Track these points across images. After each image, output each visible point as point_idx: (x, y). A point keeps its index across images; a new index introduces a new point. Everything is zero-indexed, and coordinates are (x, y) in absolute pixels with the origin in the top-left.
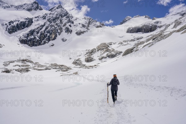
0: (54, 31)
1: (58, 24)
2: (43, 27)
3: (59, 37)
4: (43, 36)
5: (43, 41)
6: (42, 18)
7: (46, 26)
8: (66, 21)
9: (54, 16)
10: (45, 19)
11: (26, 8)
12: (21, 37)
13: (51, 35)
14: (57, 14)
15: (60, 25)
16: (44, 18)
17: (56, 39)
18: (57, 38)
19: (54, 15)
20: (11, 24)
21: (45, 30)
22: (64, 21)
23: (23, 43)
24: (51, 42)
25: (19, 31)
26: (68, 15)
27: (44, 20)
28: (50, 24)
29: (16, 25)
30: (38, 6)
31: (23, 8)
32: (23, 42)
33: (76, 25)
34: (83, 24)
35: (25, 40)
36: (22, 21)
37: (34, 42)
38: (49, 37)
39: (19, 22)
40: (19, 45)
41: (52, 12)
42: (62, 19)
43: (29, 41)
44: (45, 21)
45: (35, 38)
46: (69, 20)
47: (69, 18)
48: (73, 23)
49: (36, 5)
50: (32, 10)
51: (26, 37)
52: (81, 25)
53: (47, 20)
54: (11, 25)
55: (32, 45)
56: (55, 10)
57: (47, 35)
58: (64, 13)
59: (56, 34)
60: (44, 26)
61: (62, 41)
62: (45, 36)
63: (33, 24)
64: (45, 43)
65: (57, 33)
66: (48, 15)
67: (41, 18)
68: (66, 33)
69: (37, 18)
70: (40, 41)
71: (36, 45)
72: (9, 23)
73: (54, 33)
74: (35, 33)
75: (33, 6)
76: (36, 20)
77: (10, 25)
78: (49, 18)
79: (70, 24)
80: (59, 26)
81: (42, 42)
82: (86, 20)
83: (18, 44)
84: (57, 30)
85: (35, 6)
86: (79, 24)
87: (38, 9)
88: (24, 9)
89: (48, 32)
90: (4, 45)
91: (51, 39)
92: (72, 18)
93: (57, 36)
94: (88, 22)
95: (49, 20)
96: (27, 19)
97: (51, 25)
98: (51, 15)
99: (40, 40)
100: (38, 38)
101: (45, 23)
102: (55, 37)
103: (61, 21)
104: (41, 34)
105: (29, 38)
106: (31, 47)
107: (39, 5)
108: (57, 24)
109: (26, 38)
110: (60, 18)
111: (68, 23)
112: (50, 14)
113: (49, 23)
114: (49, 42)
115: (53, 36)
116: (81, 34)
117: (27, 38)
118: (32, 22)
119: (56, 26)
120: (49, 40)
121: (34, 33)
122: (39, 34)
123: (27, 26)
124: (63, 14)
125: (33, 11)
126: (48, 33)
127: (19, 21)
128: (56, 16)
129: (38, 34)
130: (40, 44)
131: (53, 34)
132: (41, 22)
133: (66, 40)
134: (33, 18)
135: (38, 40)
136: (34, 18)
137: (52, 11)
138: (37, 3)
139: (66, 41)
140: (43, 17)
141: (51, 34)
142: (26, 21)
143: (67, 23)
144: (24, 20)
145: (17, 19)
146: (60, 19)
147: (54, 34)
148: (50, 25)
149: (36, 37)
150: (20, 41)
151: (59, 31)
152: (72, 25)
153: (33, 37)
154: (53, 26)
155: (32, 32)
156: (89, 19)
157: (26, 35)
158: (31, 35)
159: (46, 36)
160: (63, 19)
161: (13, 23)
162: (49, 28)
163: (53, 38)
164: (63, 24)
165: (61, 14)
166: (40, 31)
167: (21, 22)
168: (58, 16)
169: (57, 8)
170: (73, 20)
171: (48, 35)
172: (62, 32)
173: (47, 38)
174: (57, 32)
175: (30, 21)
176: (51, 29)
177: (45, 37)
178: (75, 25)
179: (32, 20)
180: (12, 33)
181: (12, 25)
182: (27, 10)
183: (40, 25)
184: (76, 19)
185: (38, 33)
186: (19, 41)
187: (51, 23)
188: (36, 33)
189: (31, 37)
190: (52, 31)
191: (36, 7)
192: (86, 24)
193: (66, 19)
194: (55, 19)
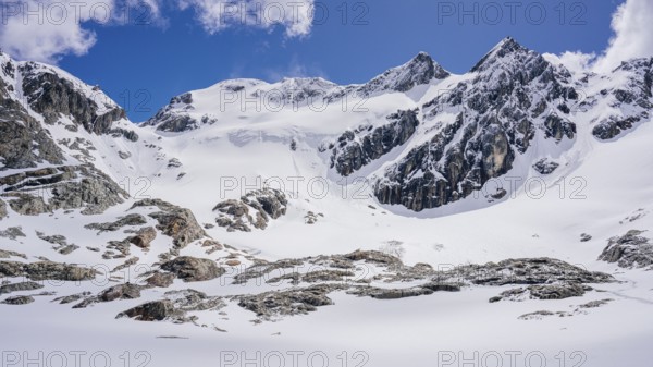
0: (498, 139)
1: (514, 108)
2: (454, 132)
3: (522, 161)
4: (460, 166)
5: (460, 184)
6: (449, 101)
7: (465, 126)
8: (544, 93)
9: (493, 84)
10: (460, 102)
11: (394, 82)
12: (379, 181)
13: (490, 157)
14: (503, 76)
15: (519, 113)
16: (456, 98)
17: (510, 167)
18: (513, 164)
19: (491, 81)
20: (345, 143)
21: (464, 142)
22: (535, 95)
23: (386, 202)
25: (373, 162)
26: (547, 69)
27: (457, 106)
28: (482, 116)
29: (361, 144)
30: (431, 67)
31: (382, 87)
32: (387, 196)
33: (590, 101)
34: (622, 88)
35: (394, 187)
36: (380, 125)
37: (426, 190)
38: (481, 164)
39: (372, 131)
40: (374, 208)
41: (483, 74)
42: (527, 90)
43: (407, 190)
44: (460, 108)
45: (429, 176)
46: (556, 86)
47: (555, 81)
48: (573, 95)
49: (425, 65)
50: (412, 84)
51: (395, 179)
52: (611, 98)
53: (466, 105)
54: (345, 147)
55: (420, 205)
56: (493, 62)
57: (471, 157)
58: (530, 66)
59: (510, 151)
60: (459, 127)
61: (537, 174)
62: (465, 162)
63: (420, 128)
64: (468, 189)
65: (513, 147)
66: (470, 87)
67: (445, 104)
68: (552, 140)
69: (433, 106)
70: (449, 184)
71: (436, 204)
72: (341, 139)
73: (499, 145)
74: (428, 160)
75: (413, 72)
76: (428, 113)
77: (342, 145)
78: (472, 96)
79: (560, 101)
80: (516, 120)
81: (456, 188)
82: (631, 74)
83: (370, 206)
84: (509, 134)
85: (422, 68)
86: (604, 93)
87: (434, 79)
88: (386, 87)
89: (477, 147)
90: (322, 215)
91: (490, 172)
92: (568, 79)
93: (513, 157)
94: (642, 79)
95: (475, 104)
96: (396, 116)
97: (485, 119)
98: (481, 85)
99: (450, 180)
100: (438, 176)
101: (460, 117)
102: (505, 160)
103: (523, 98)
104: (450, 159)
105: (406, 181)
106: (417, 210)
107: (435, 64)
108: (506, 113)
109: (397, 183)
110: (516, 88)
111: (554, 98)
112: (475, 81)
113: (474, 113)
114: (483, 184)
115: (499, 159)
116: (618, 132)
117: (401, 181)
118: (416, 123)
119: (504, 120)
120: (484, 178)
121: (424, 159)
122: (443, 161)
123: (400, 141)
124: (528, 72)
125: (416, 87)
126: (476, 150)
127: (371, 128)
128: (500, 82)
129: (438, 159)
130: (449, 198)
131: (495, 150)
132: (448, 118)
133: (554, 166)
134: (417, 109)
135: (439, 183)
136: (420, 108)
137: (481, 69)
138: (428, 59)
139: (553, 169)
140: (453, 96)
141: (487, 152)
142: (395, 124)
143: (548, 98)
144: (387, 123)
145: (364, 124)
146: (518, 90)
147: (502, 151)
148: (480, 120)
149: (433, 171)
150: (376, 195)
151: (520, 136)
152: (570, 103)
153: (420, 174)
154: (492, 120)
155: (416, 158)
156: (646, 64)
157: (397, 172)
158: (413, 169)
159: (472, 164)
160: (530, 87)
161: (353, 137)
162: (479, 131)
163: (497, 168)
164: (534, 106)
165: (520, 73)
166: (447, 148)
167: (379, 130)
168: (509, 81)
169: (501, 54)
170: (571, 85)
171: (476, 159)
172: (531, 138)
173: (475, 171)
174: (512, 142)
175: (409, 121)
176: (487, 132)
177: (466, 167)
178: (584, 103)
179: (414, 116)
180: (351, 171)
181: (350, 144)
182: (396, 89)
183: (444, 126)
184: (585, 80)
185: (437, 155)
186: (373, 194)
187: (483, 113)
188: (431, 157)
189: (415, 176)
190: (490, 139)
191: (426, 73)
192: (633, 86)
193: (542, 85)
194: (495, 97)
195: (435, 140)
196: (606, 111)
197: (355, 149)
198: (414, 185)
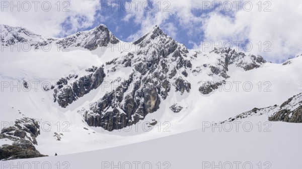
0: (153, 92)
1: (160, 73)
2: (128, 85)
3: (165, 104)
4: (133, 106)
5: (132, 116)
6: (123, 63)
7: (135, 80)
8: (175, 64)
9: (149, 57)
10: (130, 65)
11: (84, 42)
12: (87, 112)
13: (149, 101)
14: (154, 53)
15: (163, 76)
16: (127, 62)
17: (159, 108)
18: (160, 106)
19: (148, 55)
20: (62, 86)
21: (134, 92)
22: (170, 64)
23: (92, 125)
24: (150, 117)
25: (80, 99)
26: (177, 49)
27: (128, 67)
28: (144, 77)
29: (72, 87)
30: (108, 35)
31: (76, 44)
32: (93, 122)
33: (198, 70)
34: (214, 66)
35: (97, 117)
36: (82, 76)
37: (115, 119)
38: (143, 105)
39: (78, 79)
40: (87, 129)
41: (143, 49)
42: (166, 61)
43: (103, 119)
44: (131, 70)
45: (116, 111)
46: (181, 59)
47: (180, 56)
48: (189, 65)
49: (104, 33)
50: (96, 46)
51: (96, 112)
52: (209, 70)
53: (134, 68)
54: (62, 88)
55: (112, 127)
56: (148, 42)
57: (138, 101)
58: (168, 46)
59: (158, 98)
60: (131, 82)
61: (172, 112)
62: (135, 104)
63: (105, 79)
64: (137, 120)
65: (159, 95)
66: (136, 57)
67: (121, 65)
68: (179, 92)
69: (112, 65)
70: (127, 116)
71: (120, 127)
72: (58, 83)
73: (153, 96)
74: (115, 101)
75: (97, 37)
76: (110, 69)
77: (60, 87)
78: (137, 63)
79: (183, 69)
80: (161, 80)
81: (131, 118)
82: (218, 56)
83: (85, 128)
84: (158, 88)
85: (103, 35)
86: (205, 66)
87: (110, 44)
88: (79, 45)
89: (141, 95)
90: (62, 134)
91: (148, 110)
92: (187, 54)
93: (160, 102)
94: (224, 60)
95: (138, 68)
96: (92, 70)
97: (145, 78)
98: (142, 56)
99: (127, 114)
100: (122, 112)
101: (131, 76)
102: (156, 104)
103: (164, 65)
104: (128, 102)
105: (103, 113)
106: (110, 131)
107: (110, 33)
108: (156, 75)
109: (98, 114)
110: (161, 60)
111: (180, 67)
112: (139, 53)
113: (139, 74)
114: (144, 117)
115: (153, 103)
116: (211, 91)
117: (100, 113)
118: (104, 75)
119: (155, 80)
120: (145, 113)
121: (113, 101)
122: (123, 102)
123: (95, 87)
124: (167, 49)
125: (99, 48)
126: (140, 97)
127: (77, 77)
128: (153, 56)
129: (120, 102)
130: (127, 124)
131: (151, 98)
132: (124, 74)
133: (180, 109)
134: (103, 66)
135: (122, 115)
136: (105, 65)
137: (142, 46)
138: (106, 30)
139: (180, 110)
140: (125, 60)
141: (147, 99)
142: (92, 75)
143: (177, 68)
144: (87, 74)
145: (72, 74)
146: (162, 62)
147: (155, 99)
148: (143, 78)
149: (118, 108)
150: (86, 121)
151: (163, 89)
152: (188, 70)
153: (111, 109)
154: (149, 80)
155: (108, 100)
156: (226, 51)
157: (98, 108)
158: (106, 106)
159: (139, 104)
160: (167, 59)
161: (67, 83)
162: (142, 86)
163: (152, 108)
164: (170, 72)
165: (163, 50)
166: (125, 94)
167: (82, 79)
168: (157, 56)
169: (153, 37)
170: (188, 59)
171: (141, 102)
172: (168, 91)
173: (140, 109)
174: (159, 93)
175: (99, 76)
176: (147, 87)
177: (136, 106)
178: (195, 71)
179: (103, 71)
180: (67, 105)
181: (65, 87)
182: (85, 47)
183: (122, 81)
184: (195, 56)
185: (120, 99)
186: (84, 120)
187: (144, 74)
188: (117, 99)
189: (108, 111)
190: (149, 91)
191: (105, 39)
192: (220, 64)
193: (174, 58)
194: (151, 64)
195: (118, 89)
196: (206, 77)
197: (68, 91)
198: (108, 116)
